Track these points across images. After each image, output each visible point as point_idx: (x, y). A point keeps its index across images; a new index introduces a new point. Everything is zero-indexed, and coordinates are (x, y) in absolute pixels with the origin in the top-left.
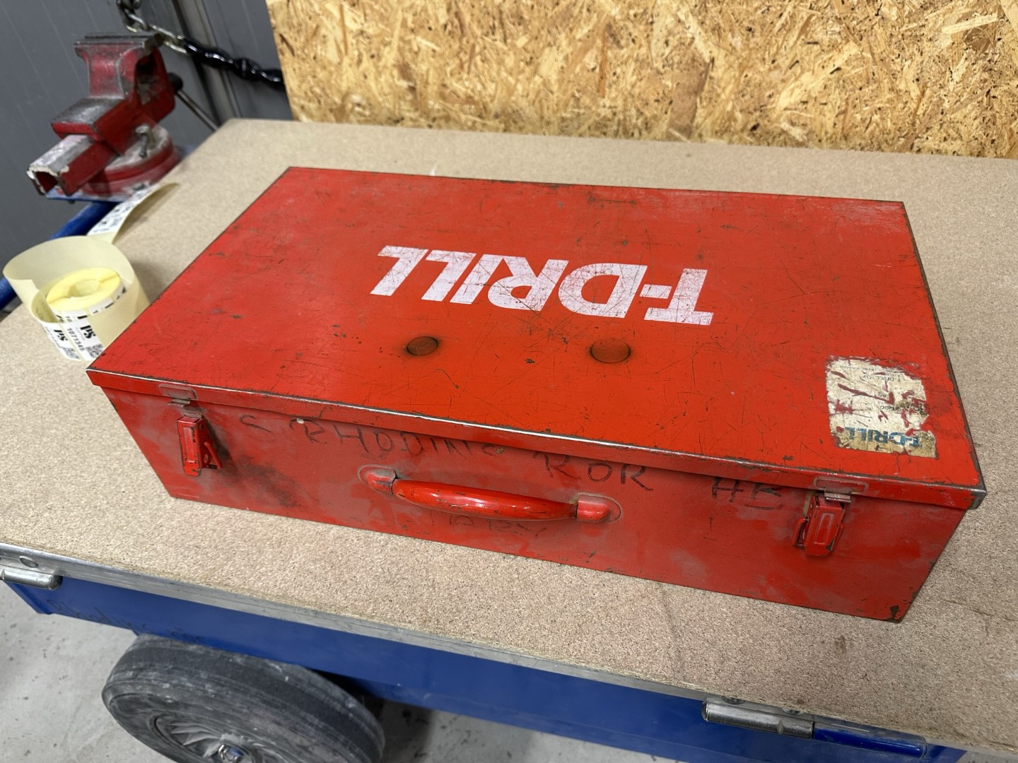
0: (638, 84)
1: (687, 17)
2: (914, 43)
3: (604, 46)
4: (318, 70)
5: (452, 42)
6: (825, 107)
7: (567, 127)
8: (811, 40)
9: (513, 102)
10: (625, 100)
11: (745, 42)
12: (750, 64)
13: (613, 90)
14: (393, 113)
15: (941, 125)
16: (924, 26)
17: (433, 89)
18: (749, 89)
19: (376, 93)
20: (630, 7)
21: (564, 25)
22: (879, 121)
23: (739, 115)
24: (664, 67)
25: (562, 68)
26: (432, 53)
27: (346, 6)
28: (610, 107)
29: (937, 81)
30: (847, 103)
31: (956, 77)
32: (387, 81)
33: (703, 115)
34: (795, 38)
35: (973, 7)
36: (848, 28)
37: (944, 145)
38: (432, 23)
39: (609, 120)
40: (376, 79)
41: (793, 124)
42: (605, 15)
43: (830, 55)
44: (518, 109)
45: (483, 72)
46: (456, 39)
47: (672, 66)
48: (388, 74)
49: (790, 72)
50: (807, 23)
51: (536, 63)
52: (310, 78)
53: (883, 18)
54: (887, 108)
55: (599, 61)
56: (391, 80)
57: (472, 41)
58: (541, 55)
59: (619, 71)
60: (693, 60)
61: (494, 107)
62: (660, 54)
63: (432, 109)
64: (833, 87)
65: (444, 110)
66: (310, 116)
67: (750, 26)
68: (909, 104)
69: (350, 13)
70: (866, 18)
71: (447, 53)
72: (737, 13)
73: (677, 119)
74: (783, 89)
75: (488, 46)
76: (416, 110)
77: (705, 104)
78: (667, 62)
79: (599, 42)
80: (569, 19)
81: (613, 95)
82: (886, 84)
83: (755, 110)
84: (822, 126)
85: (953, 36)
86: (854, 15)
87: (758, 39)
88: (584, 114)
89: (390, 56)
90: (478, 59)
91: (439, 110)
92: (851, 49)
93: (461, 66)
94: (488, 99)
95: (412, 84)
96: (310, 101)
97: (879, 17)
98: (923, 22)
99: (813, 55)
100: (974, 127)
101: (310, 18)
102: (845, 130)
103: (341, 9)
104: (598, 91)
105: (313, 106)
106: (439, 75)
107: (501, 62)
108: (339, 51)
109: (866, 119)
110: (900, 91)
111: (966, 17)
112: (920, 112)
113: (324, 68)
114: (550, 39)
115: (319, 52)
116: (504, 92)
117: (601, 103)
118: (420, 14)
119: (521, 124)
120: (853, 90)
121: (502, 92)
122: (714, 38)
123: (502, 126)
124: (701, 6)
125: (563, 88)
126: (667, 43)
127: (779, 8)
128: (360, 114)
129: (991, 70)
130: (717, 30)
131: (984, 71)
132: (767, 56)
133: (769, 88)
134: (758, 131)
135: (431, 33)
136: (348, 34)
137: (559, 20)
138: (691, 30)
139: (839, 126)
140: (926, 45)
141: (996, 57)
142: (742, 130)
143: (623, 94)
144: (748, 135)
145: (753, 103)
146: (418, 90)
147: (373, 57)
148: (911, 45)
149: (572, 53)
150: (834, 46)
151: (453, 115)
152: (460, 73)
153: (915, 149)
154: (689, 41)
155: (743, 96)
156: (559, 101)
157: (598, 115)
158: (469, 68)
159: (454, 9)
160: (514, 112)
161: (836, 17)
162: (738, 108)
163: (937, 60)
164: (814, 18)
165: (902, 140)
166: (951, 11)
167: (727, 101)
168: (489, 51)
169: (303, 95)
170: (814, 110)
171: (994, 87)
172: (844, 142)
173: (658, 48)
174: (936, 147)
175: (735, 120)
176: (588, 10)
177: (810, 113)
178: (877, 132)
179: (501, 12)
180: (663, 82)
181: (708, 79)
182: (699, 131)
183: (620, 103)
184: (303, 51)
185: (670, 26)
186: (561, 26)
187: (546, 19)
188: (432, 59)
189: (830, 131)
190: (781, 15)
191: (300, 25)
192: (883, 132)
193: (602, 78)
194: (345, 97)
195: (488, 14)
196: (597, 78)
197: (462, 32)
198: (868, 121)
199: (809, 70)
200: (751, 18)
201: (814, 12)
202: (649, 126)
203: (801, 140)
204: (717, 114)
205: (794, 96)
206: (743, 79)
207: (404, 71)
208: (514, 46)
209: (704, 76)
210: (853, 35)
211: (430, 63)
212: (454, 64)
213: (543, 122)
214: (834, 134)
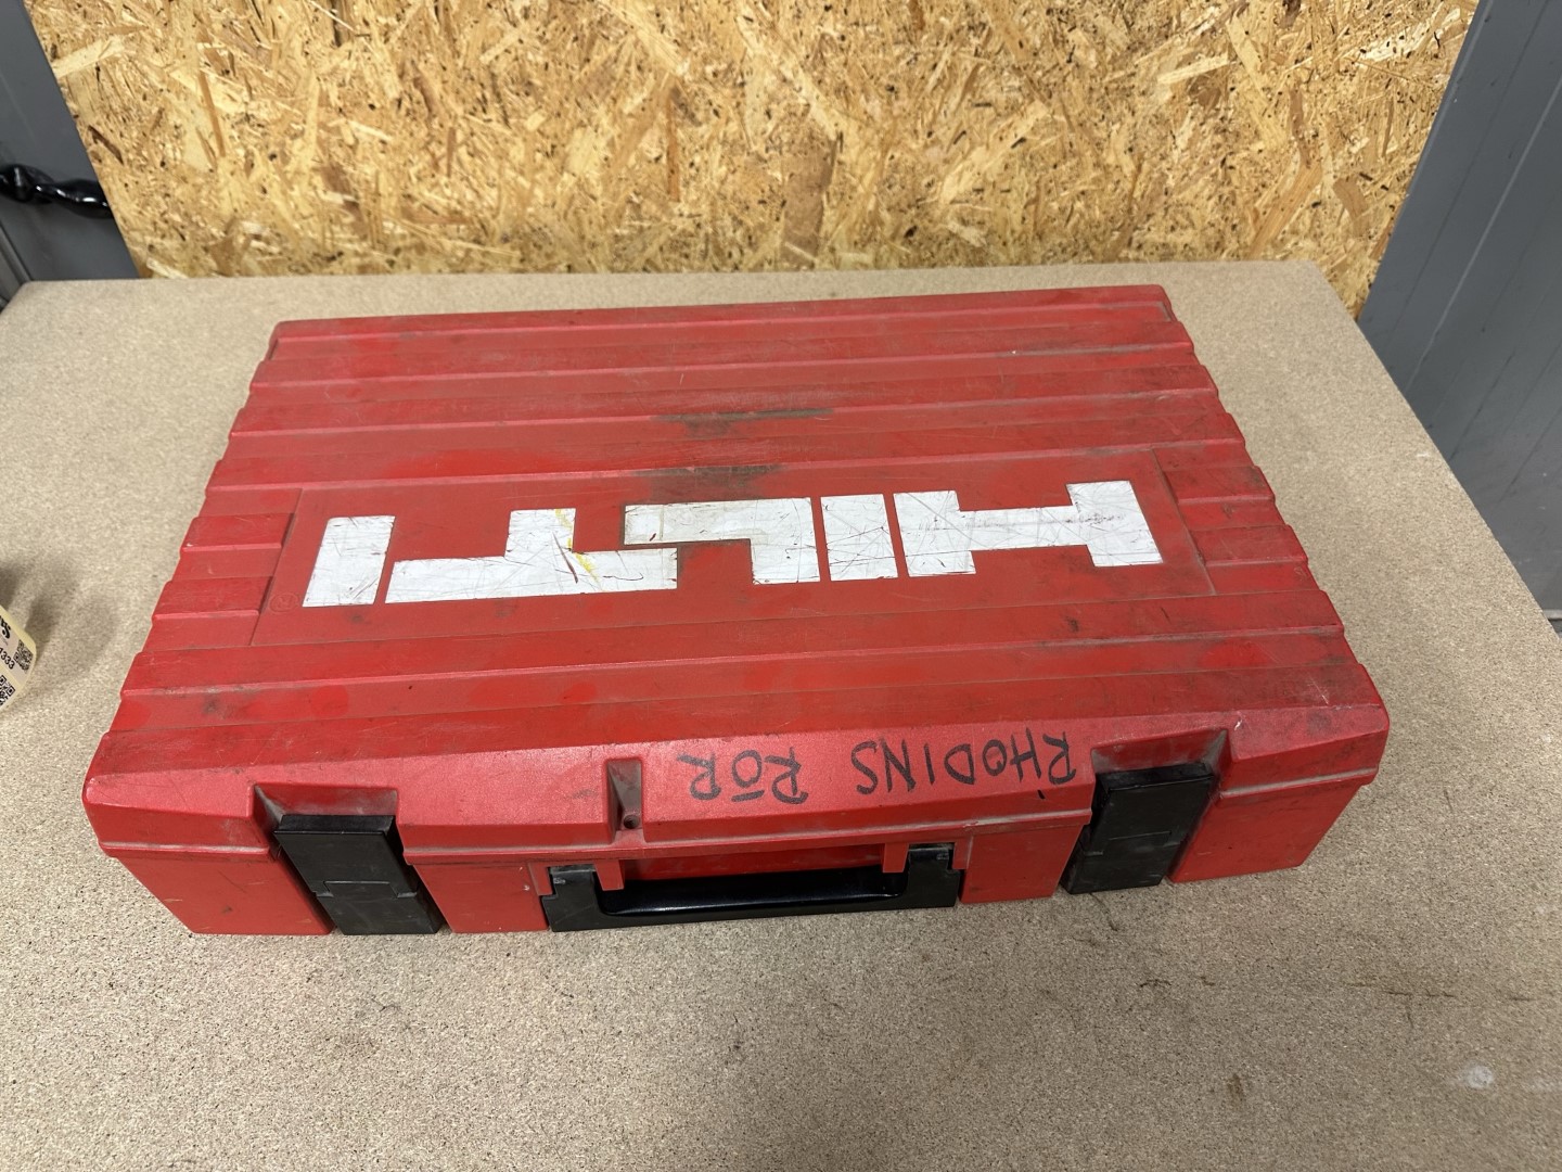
0: (731, 177)
1: (795, 73)
2: (1122, 99)
3: (670, 122)
4: (173, 184)
5: (413, 127)
6: (1009, 196)
7: (624, 249)
8: (981, 101)
9: (531, 215)
10: (712, 204)
11: (886, 107)
12: (897, 138)
13: (692, 189)
14: (322, 246)
15: (1166, 210)
16: (1133, 74)
17: (389, 203)
18: (897, 176)
19: (287, 216)
20: (705, 61)
21: (602, 92)
22: (1083, 210)
23: (886, 216)
24: (767, 150)
25: (606, 159)
26: (380, 145)
27: (212, 76)
28: (690, 216)
29: (1157, 150)
30: (1038, 188)
31: (1181, 143)
32: (304, 196)
33: (834, 218)
34: (958, 99)
35: (1196, 46)
36: (1031, 81)
37: (1171, 237)
38: (373, 99)
39: (692, 236)
40: (284, 193)
41: (964, 223)
42: (667, 75)
43: (1010, 120)
44: (541, 225)
45: (474, 171)
46: (421, 121)
47: (779, 148)
48: (305, 184)
49: (954, 147)
50: (973, 77)
51: (562, 154)
52: (159, 198)
53: (1077, 66)
54: (1094, 191)
55: (665, 146)
56: (313, 194)
57: (449, 124)
58: (569, 140)
59: (697, 159)
60: (811, 137)
61: (499, 225)
62: (760, 130)
63: (392, 236)
64: (1017, 166)
65: (413, 235)
66: (171, 262)
67: (892, 83)
68: (1121, 184)
69: (220, 85)
70: (1054, 67)
71: (407, 144)
72: (870, 66)
73: (795, 227)
74: (947, 172)
75: (476, 129)
76: (364, 238)
77: (834, 202)
78: (771, 142)
79: (661, 116)
80: (609, 84)
81: (693, 197)
82: (1088, 155)
83: (909, 206)
84: (1006, 222)
85: (1173, 87)
86: (1038, 62)
87: (904, 102)
88: (649, 228)
89: (305, 155)
90: (462, 151)
91: (403, 237)
92: (1038, 112)
93: (436, 165)
94: (488, 214)
95: (350, 198)
96: (163, 237)
97: (1073, 64)
98: (1132, 69)
99: (985, 122)
100: (1209, 209)
101: (145, 98)
103: (203, 79)
104: (669, 192)
105: (171, 244)
106: (398, 181)
107: (503, 156)
108: (209, 150)
109: (1066, 208)
110: (1109, 166)
111: (1188, 60)
112: (1137, 194)
113: (185, 180)
114: (580, 115)
115: (171, 154)
116: (514, 200)
117: (676, 211)
118: (351, 83)
119: (548, 249)
120: (1045, 169)
121: (510, 201)
122: (839, 104)
123: (517, 253)
124: (816, 57)
125: (611, 190)
126: (768, 113)
127: (931, 55)
128: (263, 252)
129: (1225, 131)
130: (842, 91)
131: (1216, 133)
132: (919, 127)
133: (927, 173)
134: (917, 237)
135: (375, 113)
136: (221, 121)
137: (593, 86)
138: (803, 92)
139: (1030, 221)
140: (1139, 102)
141: (1230, 114)
142: (893, 238)
143: (709, 194)
144: (903, 244)
145: (906, 196)
146: (362, 207)
147: (273, 157)
148: (1119, 102)
149: (619, 136)
150: (1013, 108)
151: (429, 241)
152: (433, 176)
153: (1135, 245)
154: (801, 109)
155: (890, 187)
156: (606, 211)
157: (673, 229)
158: (449, 166)
159: (411, 74)
160: (534, 231)
161: (1013, 67)
162: (884, 205)
163: (1154, 120)
164: (982, 69)
165: (1117, 234)
166: (1168, 51)
167: (867, 196)
168: (479, 138)
169: (151, 228)
170: (992, 200)
171: (1231, 153)
172: (1038, 242)
173: (754, 121)
174: (1162, 241)
175: (882, 224)
176: (639, 68)
178: (1082, 226)
179: (493, 76)
180: (769, 172)
181: (836, 164)
182: (829, 243)
183: (704, 208)
184: (139, 154)
185: (771, 88)
186: (597, 94)
187: (572, 85)
188: (382, 156)
189: (1018, 228)
190: (935, 66)
191: (127, 109)
192: (1089, 224)
193: (672, 172)
194: (230, 225)
195: (472, 79)
196: (665, 173)
197: (430, 110)
198: (1068, 212)
200: (892, 72)
201: (981, 60)
202: (753, 240)
203: (978, 245)
204: (854, 216)
205: (963, 182)
206: (887, 162)
207: (335, 177)
208: (522, 128)
209: (829, 160)
210: (1039, 91)
211: (379, 163)
212: (421, 163)
213: (586, 244)
214: (1024, 232)
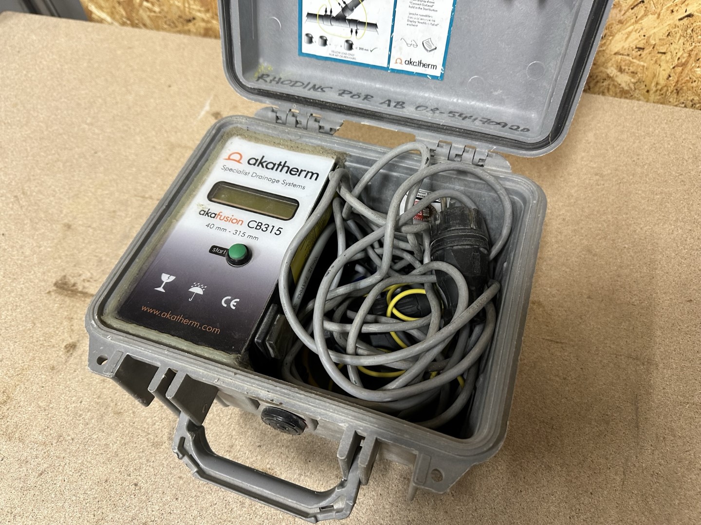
102: (680, 83)
177: (644, 62)
199: (653, 14)
